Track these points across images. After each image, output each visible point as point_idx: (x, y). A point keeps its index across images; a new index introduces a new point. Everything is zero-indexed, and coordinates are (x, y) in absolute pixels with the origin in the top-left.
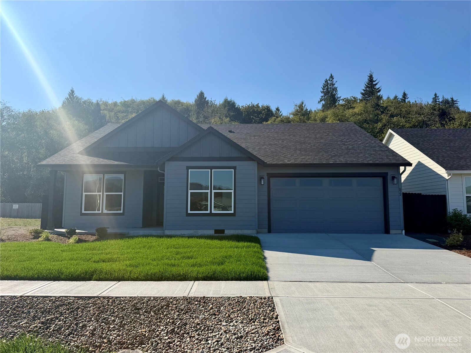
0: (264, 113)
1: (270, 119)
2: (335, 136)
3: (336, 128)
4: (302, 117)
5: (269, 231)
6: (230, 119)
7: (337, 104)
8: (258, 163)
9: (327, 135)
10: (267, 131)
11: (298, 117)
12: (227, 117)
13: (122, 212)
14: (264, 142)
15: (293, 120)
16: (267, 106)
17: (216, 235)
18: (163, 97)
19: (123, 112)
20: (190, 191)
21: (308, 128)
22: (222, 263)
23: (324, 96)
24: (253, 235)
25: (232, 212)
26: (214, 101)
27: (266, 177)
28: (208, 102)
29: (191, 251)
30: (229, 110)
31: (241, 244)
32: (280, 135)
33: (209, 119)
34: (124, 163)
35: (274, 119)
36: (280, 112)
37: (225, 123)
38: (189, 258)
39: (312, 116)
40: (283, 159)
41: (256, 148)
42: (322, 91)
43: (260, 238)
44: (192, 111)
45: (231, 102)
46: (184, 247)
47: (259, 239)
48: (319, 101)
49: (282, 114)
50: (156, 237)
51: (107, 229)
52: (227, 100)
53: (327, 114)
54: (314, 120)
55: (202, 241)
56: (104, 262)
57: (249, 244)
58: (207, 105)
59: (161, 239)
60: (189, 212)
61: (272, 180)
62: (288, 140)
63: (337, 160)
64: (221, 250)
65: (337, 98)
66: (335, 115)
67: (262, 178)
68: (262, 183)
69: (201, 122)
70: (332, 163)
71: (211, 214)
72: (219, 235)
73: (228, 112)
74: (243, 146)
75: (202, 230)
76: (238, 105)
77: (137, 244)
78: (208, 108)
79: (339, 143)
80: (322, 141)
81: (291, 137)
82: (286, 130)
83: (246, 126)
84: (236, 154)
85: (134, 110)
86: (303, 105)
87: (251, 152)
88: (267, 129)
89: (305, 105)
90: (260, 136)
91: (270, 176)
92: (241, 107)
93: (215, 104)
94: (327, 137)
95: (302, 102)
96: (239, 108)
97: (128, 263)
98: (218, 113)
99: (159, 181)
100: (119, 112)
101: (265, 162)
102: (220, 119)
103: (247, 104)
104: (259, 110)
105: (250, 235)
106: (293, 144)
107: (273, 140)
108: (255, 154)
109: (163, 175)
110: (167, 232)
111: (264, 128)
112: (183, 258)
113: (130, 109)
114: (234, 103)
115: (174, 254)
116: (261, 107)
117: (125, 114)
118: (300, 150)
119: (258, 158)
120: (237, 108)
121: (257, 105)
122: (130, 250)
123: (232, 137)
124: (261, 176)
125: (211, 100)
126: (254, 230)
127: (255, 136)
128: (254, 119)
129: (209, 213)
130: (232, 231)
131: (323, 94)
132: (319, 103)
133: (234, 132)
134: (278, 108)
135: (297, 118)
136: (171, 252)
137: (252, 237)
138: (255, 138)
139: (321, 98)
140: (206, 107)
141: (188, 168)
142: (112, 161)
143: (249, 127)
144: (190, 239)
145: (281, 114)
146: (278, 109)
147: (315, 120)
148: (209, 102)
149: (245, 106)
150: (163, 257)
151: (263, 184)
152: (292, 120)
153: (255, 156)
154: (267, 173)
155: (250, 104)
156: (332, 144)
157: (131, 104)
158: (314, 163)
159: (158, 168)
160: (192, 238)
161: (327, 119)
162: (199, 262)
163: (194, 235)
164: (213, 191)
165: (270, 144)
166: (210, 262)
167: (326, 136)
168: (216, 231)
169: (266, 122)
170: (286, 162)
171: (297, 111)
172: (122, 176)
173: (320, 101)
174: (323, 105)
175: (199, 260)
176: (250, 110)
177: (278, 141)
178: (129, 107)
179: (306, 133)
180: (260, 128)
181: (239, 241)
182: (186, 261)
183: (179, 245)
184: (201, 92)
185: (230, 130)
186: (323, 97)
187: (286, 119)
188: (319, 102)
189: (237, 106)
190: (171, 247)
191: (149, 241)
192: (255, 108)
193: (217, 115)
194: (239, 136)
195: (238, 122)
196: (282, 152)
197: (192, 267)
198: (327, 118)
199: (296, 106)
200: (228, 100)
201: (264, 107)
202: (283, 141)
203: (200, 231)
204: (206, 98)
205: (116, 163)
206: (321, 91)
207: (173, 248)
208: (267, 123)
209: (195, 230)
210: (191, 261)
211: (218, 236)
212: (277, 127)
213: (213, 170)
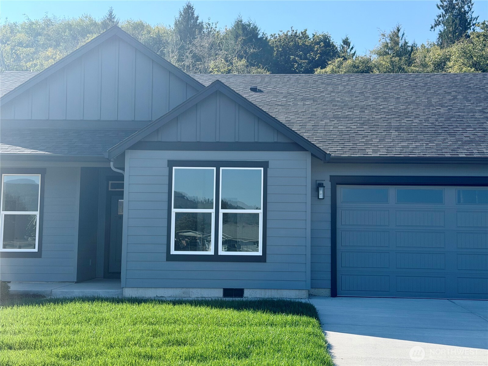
0: (317, 50)
1: (329, 62)
2: (470, 101)
3: (472, 85)
4: (397, 59)
5: (334, 294)
6: (248, 61)
7: (469, 32)
8: (312, 155)
9: (453, 99)
10: (330, 88)
11: (387, 58)
12: (240, 57)
13: (36, 250)
14: (323, 111)
15: (378, 66)
16: (323, 36)
17: (227, 299)
18: (110, 15)
19: (27, 46)
20: (174, 211)
21: (413, 84)
22: (245, 355)
23: (444, 16)
24: (303, 301)
25: (260, 253)
26: (214, 24)
27: (328, 184)
28: (202, 26)
29: (181, 330)
30: (245, 43)
31: (279, 318)
32: (356, 97)
33: (205, 62)
34: (44, 152)
35: (338, 62)
36: (351, 47)
37: (238, 70)
38: (180, 345)
39: (418, 56)
40: (363, 148)
41: (309, 124)
42: (439, 5)
43: (316, 307)
44: (168, 43)
45: (249, 25)
46: (167, 322)
47: (314, 309)
48: (434, 25)
49: (355, 53)
50: (110, 302)
51: (9, 285)
52: (241, 21)
53: (448, 51)
54: (422, 64)
55: (203, 310)
56: (10, 348)
57: (296, 318)
58: (200, 32)
59: (120, 306)
60: (173, 252)
61: (341, 190)
62: (373, 108)
63: (474, 151)
64: (241, 329)
65: (471, 20)
66: (467, 55)
67: (320, 185)
68: (321, 196)
69: (188, 67)
70: (465, 156)
71: (216, 258)
72: (234, 299)
73: (242, 47)
74: (282, 118)
75: (199, 290)
76: (263, 33)
77: (74, 314)
78: (201, 39)
79: (477, 115)
80: (442, 110)
81: (378, 102)
82: (369, 86)
83: (286, 80)
84: (267, 136)
85: (49, 40)
86: (400, 35)
87: (298, 132)
88: (328, 85)
89: (403, 35)
90: (314, 100)
91: (337, 181)
92: (269, 38)
93: (217, 30)
94: (452, 102)
95: (398, 28)
96: (266, 38)
97: (61, 351)
98: (221, 50)
99: (110, 189)
100: (20, 44)
101: (328, 152)
102: (227, 61)
103: (282, 31)
104: (307, 44)
105: (297, 300)
106: (382, 116)
107: (342, 108)
108: (305, 135)
109: (121, 177)
110: (129, 293)
111: (322, 83)
112: (169, 343)
113: (41, 40)
114: (255, 29)
115: (148, 335)
116: (311, 36)
117: (33, 50)
118: (398, 129)
119: (313, 144)
120: (262, 38)
121: (304, 34)
122: (60, 327)
123: (258, 100)
124: (318, 182)
125: (207, 22)
126: (304, 291)
127: (304, 99)
128: (296, 62)
129: (212, 255)
130: (258, 291)
131: (442, 11)
132: (433, 30)
133: (260, 91)
134: (347, 39)
135: (385, 62)
136: (143, 331)
137: (300, 304)
138: (304, 104)
139: (438, 20)
140: (199, 36)
141: (171, 164)
142: (18, 148)
143: (291, 82)
144: (177, 307)
145: (353, 52)
146: (346, 42)
147: (425, 65)
148: (205, 26)
149: (279, 35)
150: (128, 340)
151: (322, 198)
152: (375, 66)
153: (307, 140)
154: (330, 176)
155: (289, 31)
156: (463, 117)
157: (43, 29)
158: (427, 156)
159: (112, 164)
160: (181, 304)
161: (450, 64)
162: (200, 352)
163: (184, 299)
164: (222, 211)
165: (336, 117)
166: (221, 352)
167: (450, 100)
168: (227, 292)
169: (321, 69)
170: (370, 153)
171: (386, 46)
172: (37, 179)
173: (436, 26)
174: (441, 35)
175: (199, 348)
176: (289, 42)
177: (352, 110)
178: (40, 34)
179: (410, 93)
180: (315, 83)
181: (275, 313)
182: (174, 349)
183: (156, 318)
184: (187, 5)
185: (253, 86)
186: (441, 18)
187: (363, 63)
188: (432, 27)
189: (261, 34)
190: (141, 322)
191: (96, 309)
192: (299, 39)
193: (221, 52)
194: (273, 99)
195: (263, 68)
196: (360, 133)
197: (186, 362)
198: (449, 61)
199: (384, 35)
200: (243, 22)
201: (318, 37)
202: (363, 110)
203: (194, 290)
204: (198, 17)
205: (28, 151)
206: (437, 5)
207: (146, 323)
208: (323, 70)
209: (184, 290)
210: (184, 349)
211: (233, 301)
212: (349, 80)
213: (221, 168)
